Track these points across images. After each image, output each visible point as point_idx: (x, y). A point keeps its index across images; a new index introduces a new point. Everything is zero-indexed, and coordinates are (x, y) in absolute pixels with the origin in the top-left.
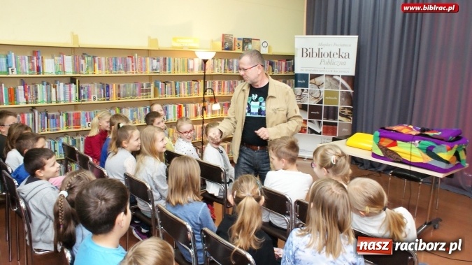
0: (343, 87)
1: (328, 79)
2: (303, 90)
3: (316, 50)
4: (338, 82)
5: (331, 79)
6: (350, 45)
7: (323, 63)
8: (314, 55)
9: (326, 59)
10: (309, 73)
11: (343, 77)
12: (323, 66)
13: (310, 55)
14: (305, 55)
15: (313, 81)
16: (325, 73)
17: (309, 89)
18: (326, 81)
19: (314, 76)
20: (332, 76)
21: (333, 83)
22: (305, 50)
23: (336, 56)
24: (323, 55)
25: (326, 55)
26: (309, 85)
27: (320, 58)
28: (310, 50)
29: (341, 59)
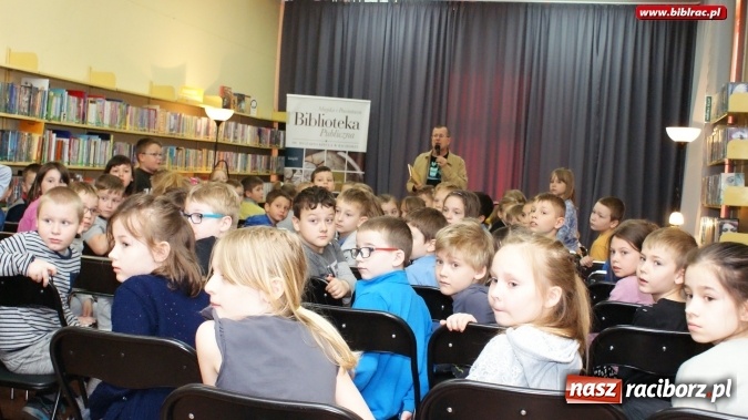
0: (351, 167)
1: (330, 156)
2: (294, 171)
3: (315, 117)
4: (344, 160)
5: (334, 156)
6: (360, 113)
7: (324, 134)
8: (313, 122)
9: (329, 129)
10: (305, 147)
11: (350, 154)
12: (324, 138)
13: (307, 122)
14: (299, 121)
15: (309, 158)
16: (326, 148)
17: (303, 169)
18: (328, 159)
19: (311, 152)
20: (336, 152)
21: (337, 161)
22: (299, 116)
23: (341, 125)
24: (324, 123)
25: (329, 124)
26: (304, 163)
27: (321, 128)
28: (308, 117)
29: (348, 130)
